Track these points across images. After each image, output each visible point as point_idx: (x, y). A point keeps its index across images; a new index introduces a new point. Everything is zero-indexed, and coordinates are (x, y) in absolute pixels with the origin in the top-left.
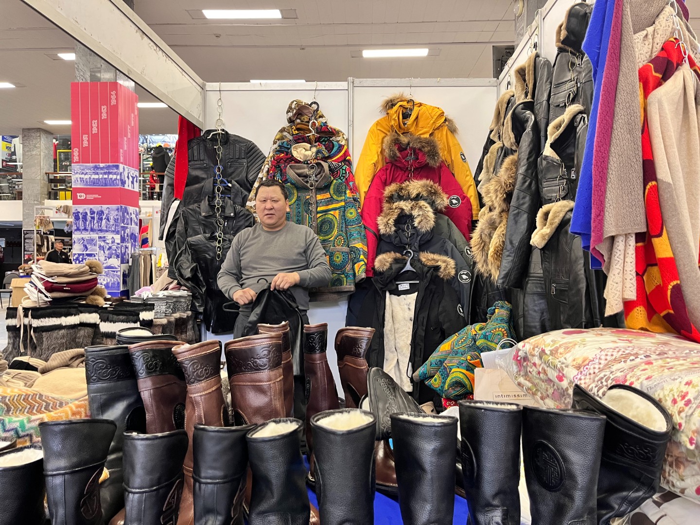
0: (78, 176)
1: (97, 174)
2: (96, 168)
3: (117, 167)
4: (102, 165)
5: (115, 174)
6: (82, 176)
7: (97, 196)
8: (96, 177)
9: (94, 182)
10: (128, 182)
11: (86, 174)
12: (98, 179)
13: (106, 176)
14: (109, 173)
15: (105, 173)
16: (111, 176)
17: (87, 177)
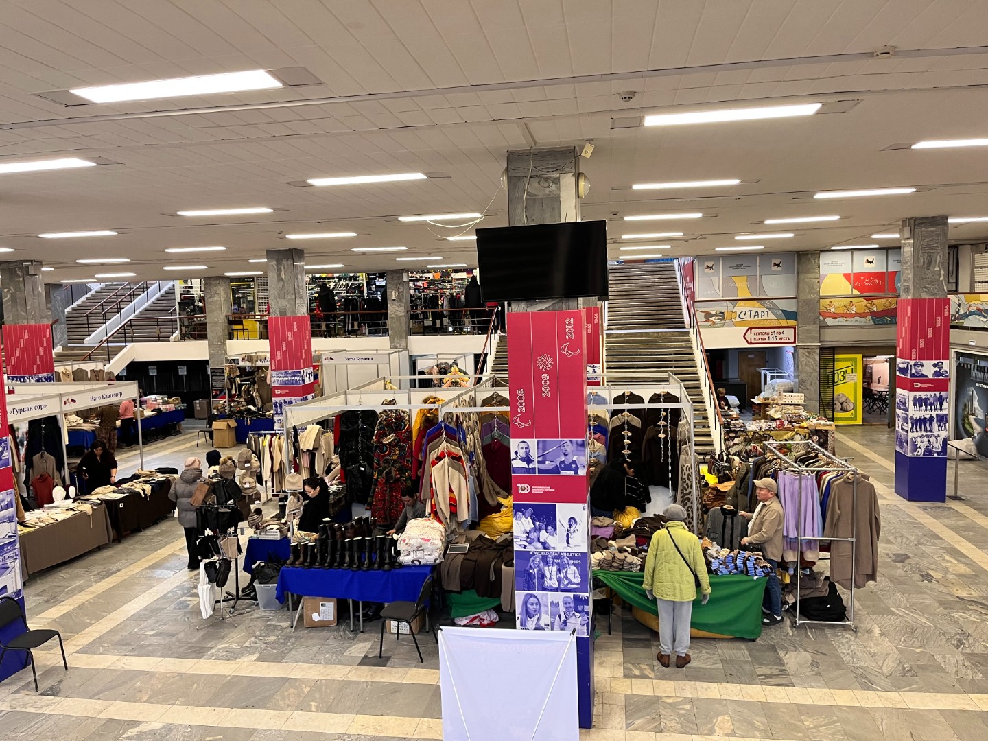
0: (275, 379)
1: (287, 377)
2: (286, 373)
3: (300, 372)
4: (290, 371)
5: (298, 376)
6: (278, 379)
7: (287, 391)
8: (287, 379)
9: (285, 382)
10: (307, 379)
11: (280, 377)
12: (288, 380)
13: (293, 378)
14: (296, 376)
15: (292, 376)
16: (296, 378)
17: (281, 379)
